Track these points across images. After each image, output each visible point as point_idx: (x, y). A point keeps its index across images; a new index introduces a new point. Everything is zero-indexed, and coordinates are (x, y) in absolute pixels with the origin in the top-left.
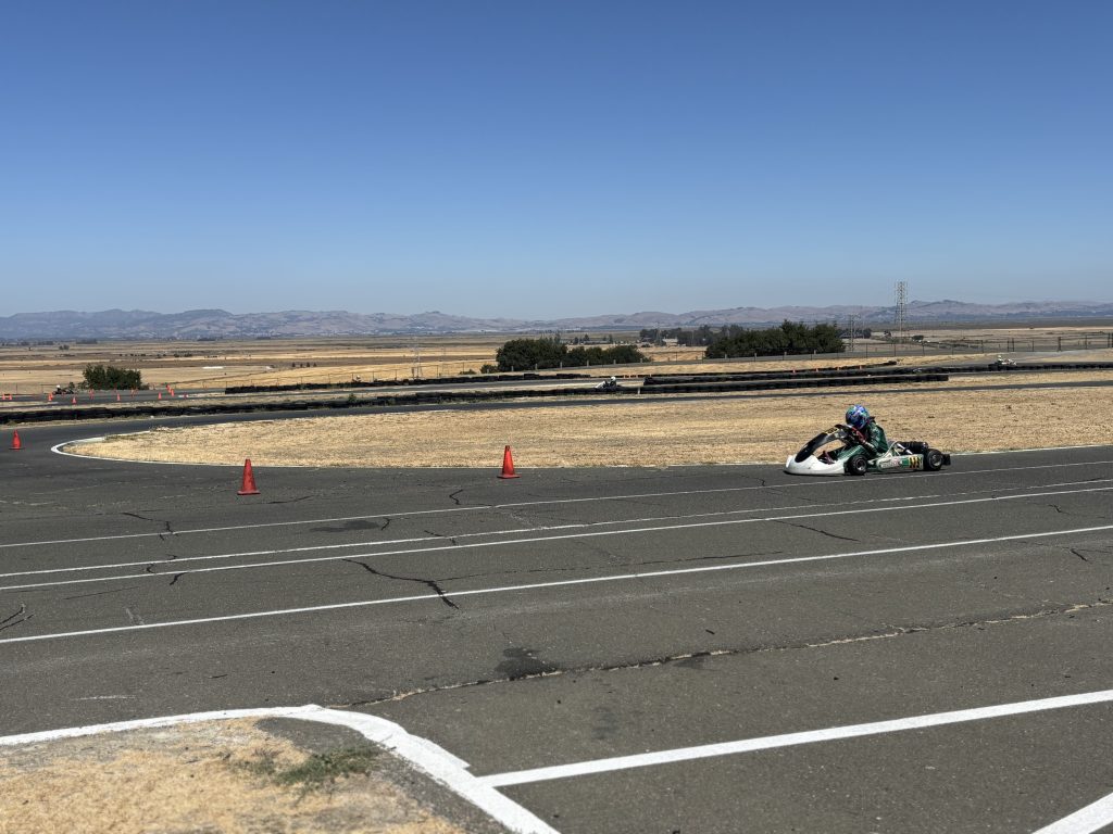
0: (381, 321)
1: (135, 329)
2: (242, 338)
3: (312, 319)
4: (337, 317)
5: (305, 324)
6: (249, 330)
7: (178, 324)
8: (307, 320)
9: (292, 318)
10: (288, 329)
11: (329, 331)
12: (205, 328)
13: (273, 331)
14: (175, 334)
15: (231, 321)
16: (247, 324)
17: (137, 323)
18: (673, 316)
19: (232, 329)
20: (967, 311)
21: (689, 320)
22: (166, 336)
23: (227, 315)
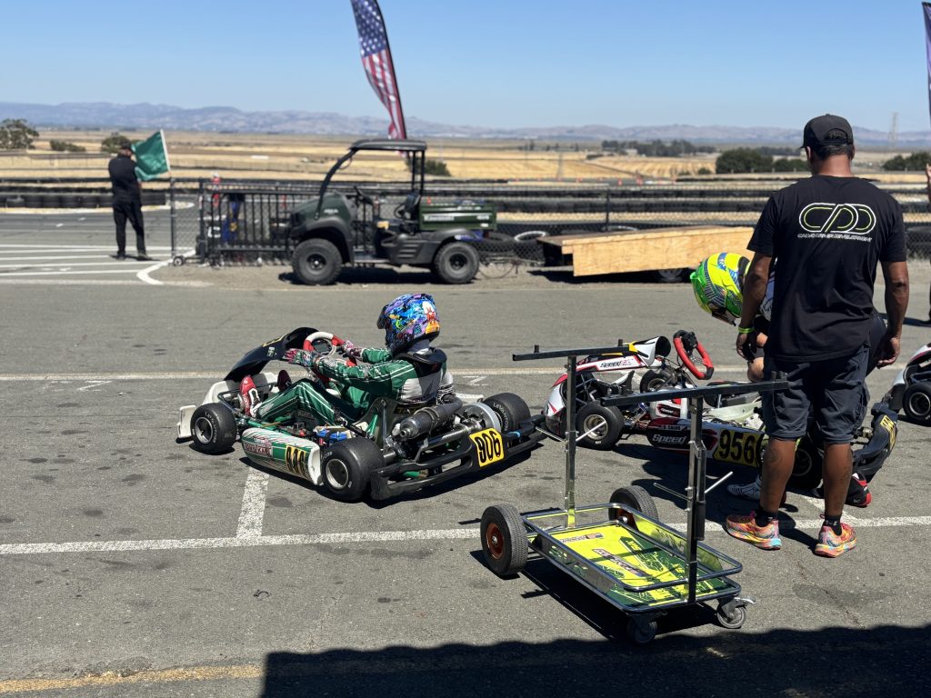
0: (367, 122)
1: (161, 120)
2: (250, 132)
3: (308, 119)
4: (331, 118)
5: (305, 122)
6: (256, 125)
7: (197, 118)
8: (304, 119)
9: (292, 117)
10: (289, 126)
11: (323, 130)
12: (219, 122)
13: (276, 128)
14: (195, 126)
15: (242, 117)
16: (254, 120)
17: (163, 115)
18: (617, 130)
19: (242, 124)
20: (872, 137)
21: (631, 133)
22: (187, 127)
23: (237, 111)
